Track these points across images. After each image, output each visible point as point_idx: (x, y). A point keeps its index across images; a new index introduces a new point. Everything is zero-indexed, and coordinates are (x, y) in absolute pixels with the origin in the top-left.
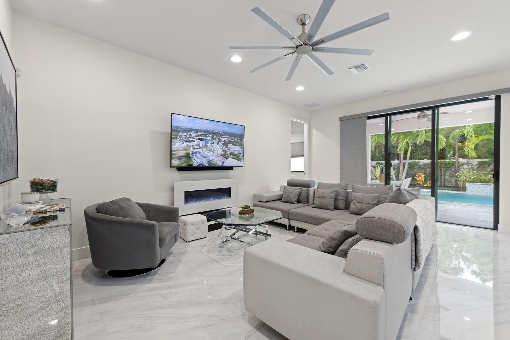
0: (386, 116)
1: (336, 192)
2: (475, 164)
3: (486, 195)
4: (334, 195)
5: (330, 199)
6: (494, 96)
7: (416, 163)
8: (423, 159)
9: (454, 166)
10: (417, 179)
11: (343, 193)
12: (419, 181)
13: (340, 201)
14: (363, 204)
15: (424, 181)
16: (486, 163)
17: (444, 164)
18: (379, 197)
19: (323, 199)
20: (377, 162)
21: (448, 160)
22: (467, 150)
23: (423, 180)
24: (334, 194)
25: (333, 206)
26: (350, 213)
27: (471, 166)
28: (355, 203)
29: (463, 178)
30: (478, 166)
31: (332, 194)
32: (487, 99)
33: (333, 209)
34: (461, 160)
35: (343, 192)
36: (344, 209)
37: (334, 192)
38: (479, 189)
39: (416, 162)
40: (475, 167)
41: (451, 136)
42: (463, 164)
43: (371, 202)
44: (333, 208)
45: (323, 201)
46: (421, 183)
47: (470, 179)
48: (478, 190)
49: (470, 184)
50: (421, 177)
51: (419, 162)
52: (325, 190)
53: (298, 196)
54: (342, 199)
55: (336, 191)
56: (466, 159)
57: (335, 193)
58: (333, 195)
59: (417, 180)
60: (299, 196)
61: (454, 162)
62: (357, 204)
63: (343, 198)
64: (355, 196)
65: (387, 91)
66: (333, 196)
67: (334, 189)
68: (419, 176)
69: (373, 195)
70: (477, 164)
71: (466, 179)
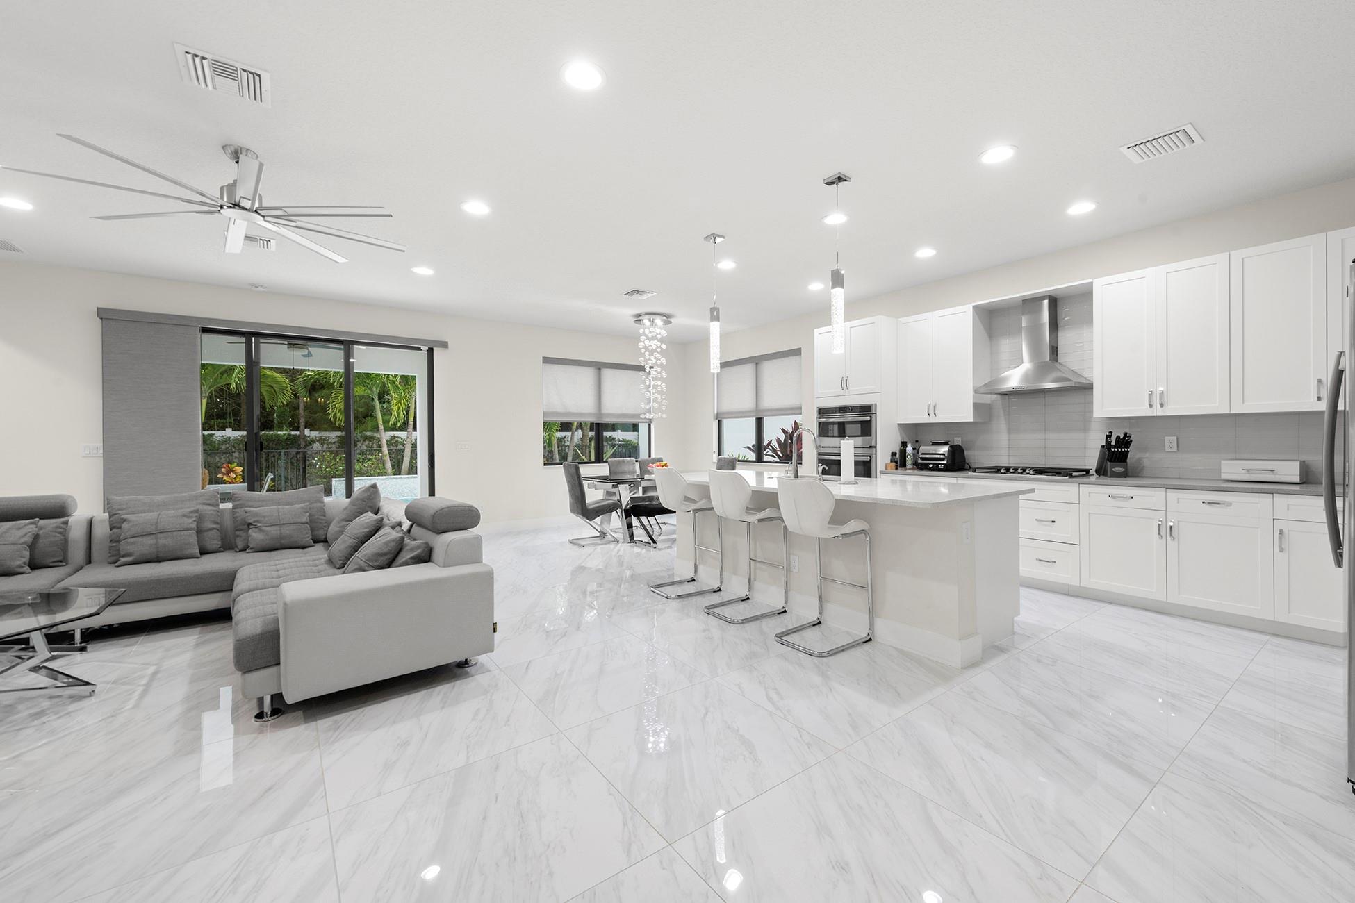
0: (248, 335)
1: (197, 515)
2: (334, 441)
4: (195, 521)
5: (186, 533)
6: (426, 348)
9: (296, 445)
11: (212, 514)
13: (208, 533)
14: (284, 527)
18: (310, 509)
19: (159, 535)
22: (332, 412)
24: (194, 519)
25: (197, 547)
26: (253, 550)
27: (327, 444)
28: (264, 528)
29: (325, 470)
30: (337, 444)
31: (186, 519)
32: (419, 349)
33: (199, 556)
34: (307, 432)
35: (211, 510)
36: (221, 549)
37: (191, 515)
40: (334, 448)
41: (301, 380)
42: (313, 441)
43: (299, 520)
44: (198, 551)
45: (162, 542)
49: (339, 481)
51: (212, 435)
52: (158, 513)
53: (29, 547)
54: (214, 529)
55: (197, 511)
56: (318, 430)
57: (197, 517)
58: (190, 522)
60: (32, 546)
62: (268, 529)
63: (215, 526)
64: (256, 515)
65: (262, 287)
66: (192, 523)
67: (188, 508)
69: (297, 506)
70: (336, 440)
71: (330, 472)
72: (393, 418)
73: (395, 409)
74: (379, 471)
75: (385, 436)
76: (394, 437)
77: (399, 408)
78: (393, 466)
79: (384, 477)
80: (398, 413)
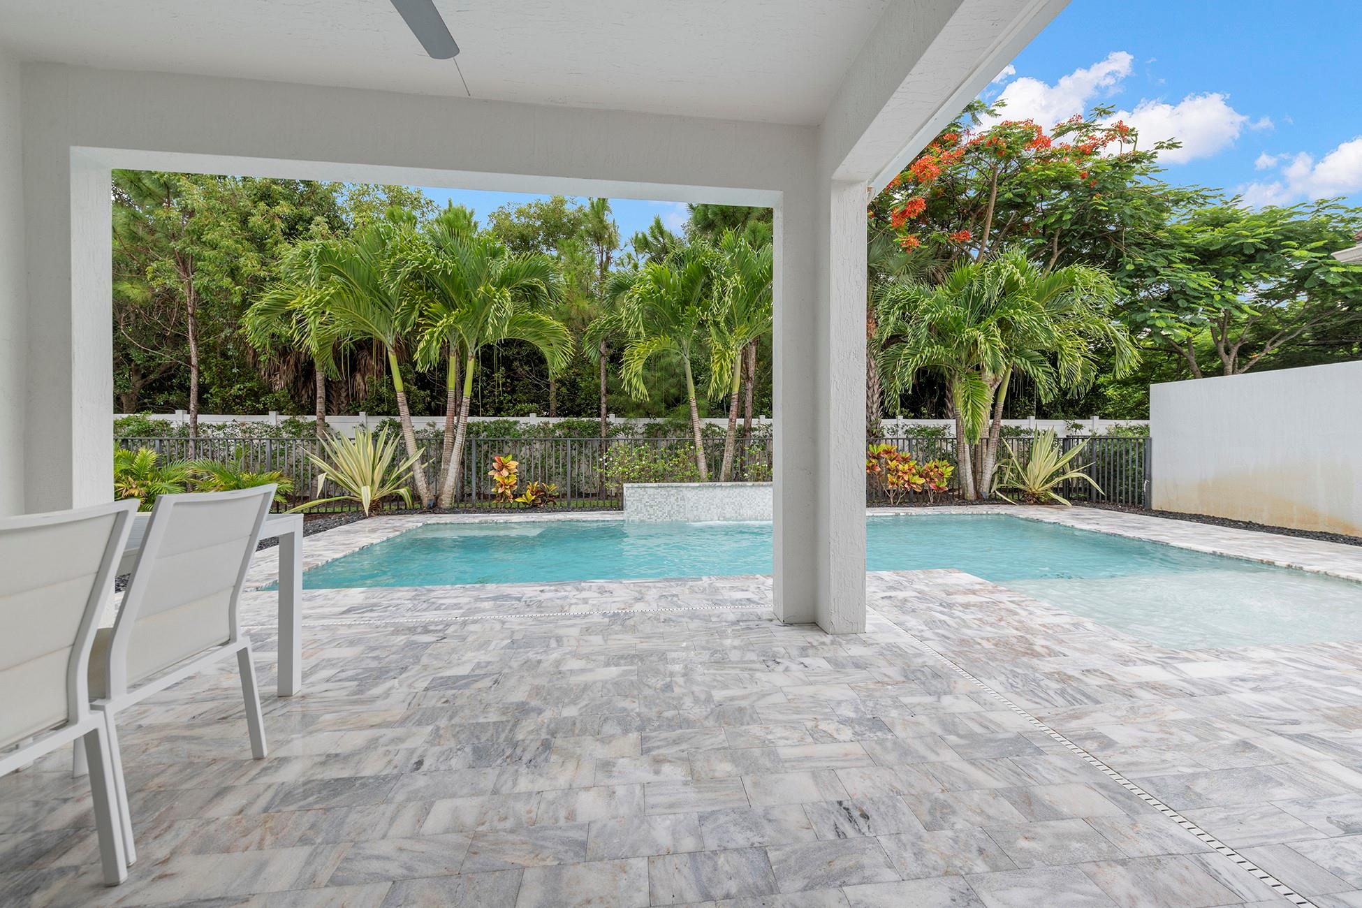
2: (640, 431)
3: (668, 519)
7: (507, 425)
8: (527, 414)
9: (598, 435)
10: (496, 477)
12: (501, 486)
15: (516, 484)
16: (660, 427)
17: (576, 429)
20: (386, 418)
21: (585, 419)
23: (513, 480)
27: (632, 435)
29: (617, 469)
30: (645, 435)
34: (612, 418)
38: (653, 503)
39: (507, 422)
40: (641, 439)
42: (617, 430)
46: (508, 492)
47: (633, 471)
48: (651, 506)
49: (631, 487)
50: (509, 470)
51: (516, 423)
56: (623, 416)
59: (493, 481)
61: (598, 424)
68: (503, 466)
70: (643, 430)
71: (624, 473)
72: (713, 385)
73: (716, 368)
74: (688, 473)
75: (700, 423)
76: (710, 425)
77: (722, 368)
78: (709, 466)
79: (697, 484)
80: (721, 376)
